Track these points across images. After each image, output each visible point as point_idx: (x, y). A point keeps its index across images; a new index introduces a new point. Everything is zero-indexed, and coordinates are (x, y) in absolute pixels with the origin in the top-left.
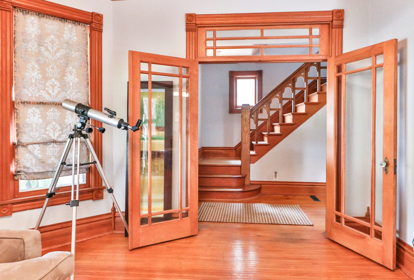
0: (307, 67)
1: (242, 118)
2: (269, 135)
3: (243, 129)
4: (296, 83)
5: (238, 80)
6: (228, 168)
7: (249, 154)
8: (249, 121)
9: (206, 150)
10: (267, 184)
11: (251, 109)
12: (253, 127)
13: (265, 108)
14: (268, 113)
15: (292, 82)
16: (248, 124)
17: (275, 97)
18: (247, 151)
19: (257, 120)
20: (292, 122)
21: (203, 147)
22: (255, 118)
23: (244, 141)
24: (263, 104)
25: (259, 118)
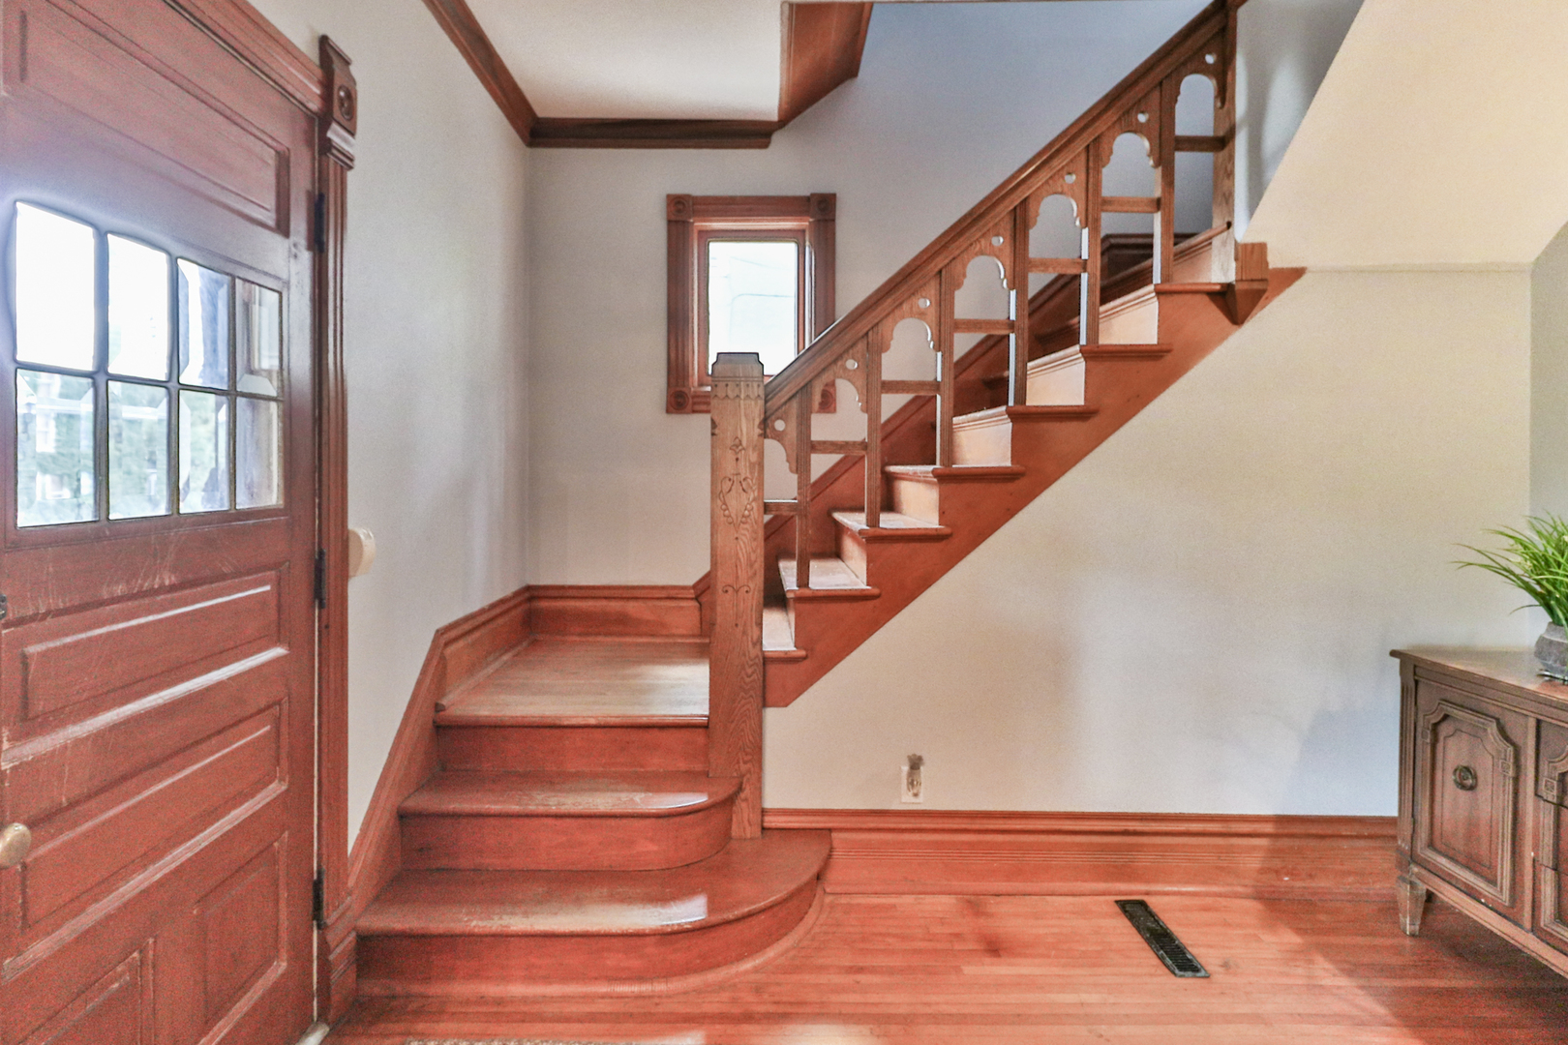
0: (1095, 139)
1: (713, 434)
2: (875, 540)
3: (719, 503)
4: (1033, 233)
5: (716, 248)
6: (634, 735)
7: (753, 652)
8: (754, 457)
9: (544, 604)
10: (864, 826)
11: (766, 386)
12: (783, 487)
13: (848, 376)
14: (871, 407)
15: (1007, 225)
16: (752, 473)
17: (912, 315)
18: (744, 633)
19: (804, 449)
20: (1008, 464)
21: (529, 588)
22: (793, 434)
23: (723, 578)
24: (840, 357)
25: (814, 437)
